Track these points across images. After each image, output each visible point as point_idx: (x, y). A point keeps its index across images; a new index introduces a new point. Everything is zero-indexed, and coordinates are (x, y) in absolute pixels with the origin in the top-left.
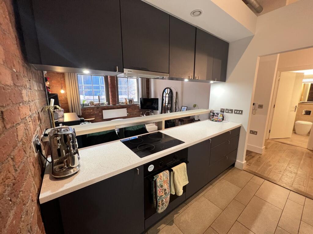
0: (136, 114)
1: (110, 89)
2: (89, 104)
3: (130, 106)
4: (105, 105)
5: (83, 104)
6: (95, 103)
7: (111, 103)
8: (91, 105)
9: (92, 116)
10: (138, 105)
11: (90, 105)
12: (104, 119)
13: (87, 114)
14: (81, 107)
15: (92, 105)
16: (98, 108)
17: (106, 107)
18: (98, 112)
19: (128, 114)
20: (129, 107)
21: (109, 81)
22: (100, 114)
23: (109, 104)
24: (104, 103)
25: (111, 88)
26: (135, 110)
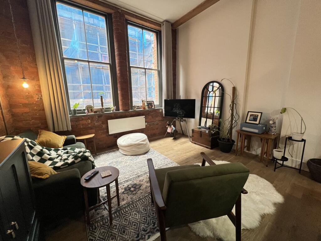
0: (158, 124)
1: (119, 86)
2: (84, 110)
3: (150, 111)
4: (112, 112)
5: (75, 110)
6: (95, 108)
7: (120, 107)
8: (88, 112)
9: (90, 131)
10: (161, 111)
11: (86, 111)
12: (110, 133)
13: (82, 127)
14: (69, 116)
15: (90, 111)
16: (100, 116)
17: (113, 115)
18: (101, 122)
19: (146, 124)
20: (149, 114)
21: (118, 72)
22: (104, 126)
23: (118, 109)
24: (109, 108)
25: (122, 83)
26: (157, 119)
